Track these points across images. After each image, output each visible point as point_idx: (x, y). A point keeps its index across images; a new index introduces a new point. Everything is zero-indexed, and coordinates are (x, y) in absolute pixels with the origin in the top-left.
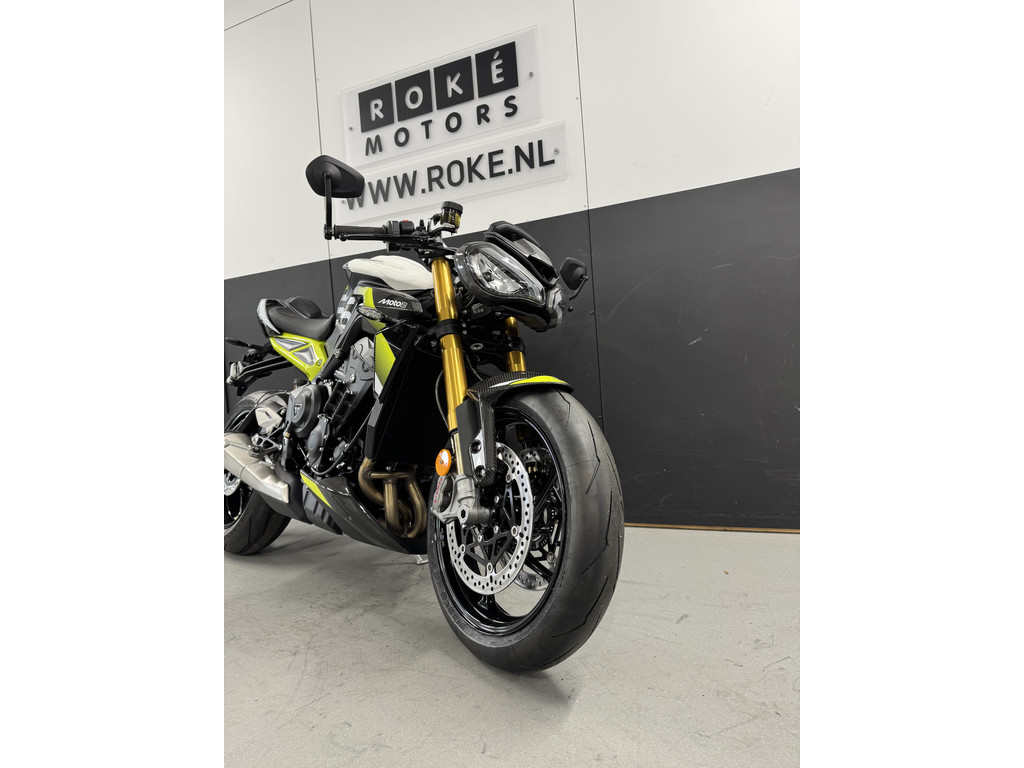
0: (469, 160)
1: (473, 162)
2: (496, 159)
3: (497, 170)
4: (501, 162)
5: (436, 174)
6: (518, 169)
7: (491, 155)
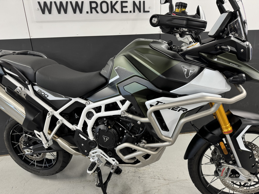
0: (111, 2)
1: (113, 4)
2: (124, 4)
3: (125, 10)
4: (126, 7)
5: (94, 5)
6: (134, 12)
7: (122, 2)
